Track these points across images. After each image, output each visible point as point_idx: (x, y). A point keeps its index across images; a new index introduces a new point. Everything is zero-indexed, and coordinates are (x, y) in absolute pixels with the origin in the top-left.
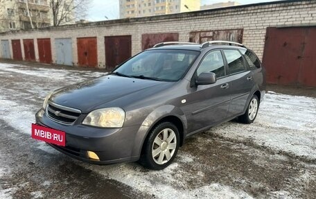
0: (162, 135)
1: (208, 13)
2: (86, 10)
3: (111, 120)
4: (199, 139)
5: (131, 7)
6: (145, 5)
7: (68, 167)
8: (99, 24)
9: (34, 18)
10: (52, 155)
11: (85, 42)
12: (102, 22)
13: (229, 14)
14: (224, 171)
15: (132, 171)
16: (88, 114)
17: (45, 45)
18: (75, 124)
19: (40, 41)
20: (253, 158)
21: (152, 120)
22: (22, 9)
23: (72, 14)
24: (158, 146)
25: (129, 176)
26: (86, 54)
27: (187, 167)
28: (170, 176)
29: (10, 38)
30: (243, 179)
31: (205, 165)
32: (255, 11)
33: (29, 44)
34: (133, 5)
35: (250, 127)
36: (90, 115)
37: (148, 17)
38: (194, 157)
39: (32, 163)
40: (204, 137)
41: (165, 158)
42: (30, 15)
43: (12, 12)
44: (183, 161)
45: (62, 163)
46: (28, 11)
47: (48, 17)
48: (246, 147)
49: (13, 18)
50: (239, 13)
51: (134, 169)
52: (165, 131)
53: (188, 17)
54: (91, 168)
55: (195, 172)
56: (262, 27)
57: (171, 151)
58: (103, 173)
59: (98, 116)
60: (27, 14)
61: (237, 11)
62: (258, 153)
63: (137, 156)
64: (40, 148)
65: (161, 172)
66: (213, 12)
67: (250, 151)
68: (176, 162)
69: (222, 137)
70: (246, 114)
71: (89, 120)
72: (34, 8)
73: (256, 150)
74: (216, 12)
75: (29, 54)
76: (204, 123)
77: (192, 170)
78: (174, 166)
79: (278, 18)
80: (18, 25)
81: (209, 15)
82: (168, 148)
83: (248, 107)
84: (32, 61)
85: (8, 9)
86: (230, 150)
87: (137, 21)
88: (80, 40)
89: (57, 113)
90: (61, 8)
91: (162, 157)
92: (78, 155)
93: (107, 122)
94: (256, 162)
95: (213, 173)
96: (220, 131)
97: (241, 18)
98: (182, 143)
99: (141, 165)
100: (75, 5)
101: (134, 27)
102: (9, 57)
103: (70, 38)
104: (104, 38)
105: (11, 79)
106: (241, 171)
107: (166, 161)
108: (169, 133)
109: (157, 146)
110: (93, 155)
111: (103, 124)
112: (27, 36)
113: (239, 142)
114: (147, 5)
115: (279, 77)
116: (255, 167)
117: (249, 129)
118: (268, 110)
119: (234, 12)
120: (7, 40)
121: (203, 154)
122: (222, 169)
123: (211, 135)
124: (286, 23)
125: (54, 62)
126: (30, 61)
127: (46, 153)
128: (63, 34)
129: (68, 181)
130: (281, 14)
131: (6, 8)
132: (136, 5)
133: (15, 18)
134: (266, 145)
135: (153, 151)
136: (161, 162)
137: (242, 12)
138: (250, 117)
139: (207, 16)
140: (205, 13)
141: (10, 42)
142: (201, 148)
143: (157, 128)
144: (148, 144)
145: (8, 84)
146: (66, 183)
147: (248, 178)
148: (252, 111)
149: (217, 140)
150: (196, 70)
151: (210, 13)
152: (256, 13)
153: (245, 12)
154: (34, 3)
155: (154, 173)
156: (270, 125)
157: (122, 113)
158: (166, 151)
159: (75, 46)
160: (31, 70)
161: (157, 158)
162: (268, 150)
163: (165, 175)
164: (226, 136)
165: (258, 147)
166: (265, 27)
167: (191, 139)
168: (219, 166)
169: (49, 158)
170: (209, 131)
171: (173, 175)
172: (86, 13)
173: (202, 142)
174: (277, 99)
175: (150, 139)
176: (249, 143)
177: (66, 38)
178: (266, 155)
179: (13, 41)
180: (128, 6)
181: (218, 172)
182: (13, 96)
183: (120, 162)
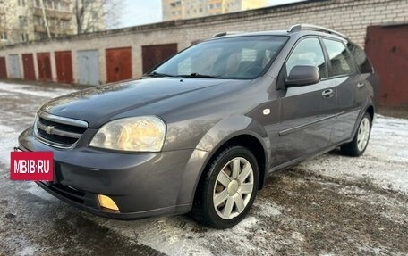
0: (230, 168)
1: (283, 9)
2: (118, 17)
3: (142, 139)
4: (285, 179)
5: (177, 13)
6: (195, 11)
7: (69, 222)
8: (134, 30)
9: (52, 28)
10: (47, 202)
11: (116, 54)
12: (139, 27)
13: (314, 9)
14: (337, 231)
15: (177, 231)
16: (98, 128)
17: (65, 59)
18: (77, 147)
19: (59, 55)
20: (379, 208)
21: (211, 142)
22: (37, 16)
23: (102, 22)
24: (224, 188)
25: (173, 240)
26: (117, 69)
27: (272, 224)
28: (245, 239)
29: (21, 51)
30: (376, 246)
31: (303, 221)
32: (351, 4)
33: (44, 58)
34: (180, 12)
35: (360, 161)
36: (103, 130)
37: (200, 18)
38: (280, 207)
39: (10, 216)
40: (292, 176)
41: (234, 209)
42: (48, 24)
43: (25, 20)
44: (264, 213)
45: (60, 216)
46: (45, 19)
47: (71, 27)
48: (362, 191)
49: (26, 28)
50: (327, 7)
51: (182, 226)
52: (236, 161)
53: (254, 15)
54: (108, 224)
55: (287, 232)
56: (360, 27)
57: (244, 196)
58: (127, 233)
59: (117, 131)
60: (44, 23)
61: (325, 5)
62: (385, 201)
63: (187, 203)
64: (30, 190)
65: (228, 232)
66: (290, 8)
67: (371, 198)
68: (252, 214)
69: (320, 177)
70: (355, 142)
71: (103, 138)
72: (53, 15)
73: (381, 196)
74: (294, 7)
75: (44, 72)
76: (290, 154)
77: (282, 228)
78: (250, 222)
79: (384, 12)
80: (32, 37)
81: (284, 11)
82: (240, 191)
83: (357, 131)
84: (48, 80)
85: (20, 17)
86: (338, 196)
87: (185, 23)
88: (109, 52)
89: (49, 129)
90: (87, 15)
91: (229, 207)
92: (82, 201)
93: (134, 143)
94: (387, 215)
95: (319, 236)
96: (314, 167)
97: (330, 14)
98: (262, 183)
99: (195, 220)
100: (105, 11)
101: (181, 31)
102: (18, 77)
103: (96, 50)
104: (140, 49)
105: (16, 100)
106: (367, 231)
107: (236, 214)
108: (242, 166)
109: (221, 187)
110: (107, 202)
111: (127, 146)
112: (42, 48)
113: (350, 184)
114: (198, 11)
115: (386, 96)
116: (389, 224)
117: (360, 164)
118: (379, 137)
119: (321, 6)
120: (17, 55)
121: (294, 201)
122: (333, 228)
123: (302, 173)
124: (395, 20)
125: (76, 82)
126: (45, 81)
127: (37, 200)
128: (88, 45)
129: (66, 247)
130: (388, 8)
131: (18, 15)
132: (183, 12)
133: (29, 28)
134: (395, 187)
135: (215, 196)
136: (228, 215)
137: (332, 6)
138: (359, 146)
139: (282, 14)
140: (279, 10)
141: (20, 56)
142: (290, 193)
143: (221, 156)
144: (205, 184)
145: (9, 106)
146: (62, 251)
147: (384, 244)
148: (362, 138)
149: (313, 180)
150: (285, 63)
151: (286, 9)
152: (352, 6)
153: (336, 6)
154: (53, 9)
155: (217, 234)
156: (390, 158)
157: (161, 127)
158: (237, 195)
159: (103, 59)
160: (45, 90)
161: (221, 208)
162: (401, 196)
163: (237, 239)
164: (326, 174)
165: (383, 192)
166: (365, 26)
167: (273, 180)
168: (326, 223)
169: (42, 206)
170: (298, 167)
171: (250, 238)
172: (119, 20)
173: (289, 184)
174: (388, 124)
175: (210, 174)
176: (366, 184)
177: (92, 50)
178: (401, 204)
179: (25, 56)
180: (174, 13)
181: (327, 234)
182: (11, 121)
183: (159, 216)
